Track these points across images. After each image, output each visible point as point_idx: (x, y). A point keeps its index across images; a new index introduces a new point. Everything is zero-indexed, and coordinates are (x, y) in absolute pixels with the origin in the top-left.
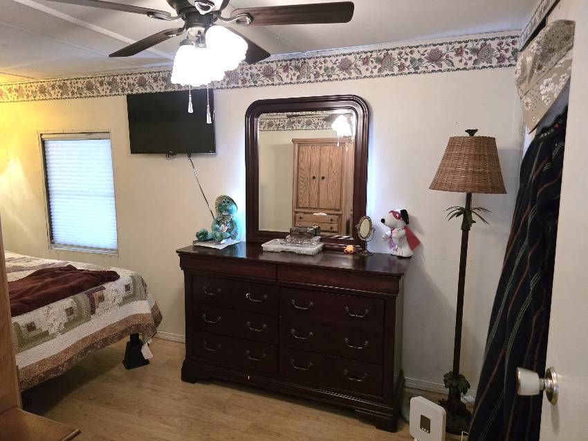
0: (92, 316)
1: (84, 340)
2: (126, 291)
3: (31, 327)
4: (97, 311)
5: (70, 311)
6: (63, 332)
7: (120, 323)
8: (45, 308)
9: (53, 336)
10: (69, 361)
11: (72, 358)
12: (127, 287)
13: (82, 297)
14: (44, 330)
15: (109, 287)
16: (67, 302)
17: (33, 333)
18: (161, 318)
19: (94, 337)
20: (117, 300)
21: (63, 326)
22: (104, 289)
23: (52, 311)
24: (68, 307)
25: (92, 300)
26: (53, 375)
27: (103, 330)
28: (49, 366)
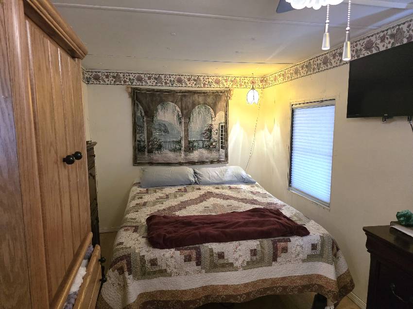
0: (273, 263)
1: (264, 281)
2: (312, 249)
3: (221, 256)
4: (279, 259)
5: (254, 252)
6: (245, 268)
7: (302, 277)
8: (235, 243)
9: (236, 269)
10: (248, 294)
11: (251, 293)
12: (314, 247)
13: (267, 243)
14: (231, 261)
15: (296, 241)
16: (254, 244)
17: (221, 261)
18: (353, 286)
19: (274, 282)
20: (301, 255)
21: (245, 264)
22: (290, 241)
23: (239, 247)
24: (253, 248)
25: (275, 249)
26: (232, 301)
27: (283, 279)
28: (231, 292)
